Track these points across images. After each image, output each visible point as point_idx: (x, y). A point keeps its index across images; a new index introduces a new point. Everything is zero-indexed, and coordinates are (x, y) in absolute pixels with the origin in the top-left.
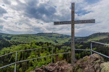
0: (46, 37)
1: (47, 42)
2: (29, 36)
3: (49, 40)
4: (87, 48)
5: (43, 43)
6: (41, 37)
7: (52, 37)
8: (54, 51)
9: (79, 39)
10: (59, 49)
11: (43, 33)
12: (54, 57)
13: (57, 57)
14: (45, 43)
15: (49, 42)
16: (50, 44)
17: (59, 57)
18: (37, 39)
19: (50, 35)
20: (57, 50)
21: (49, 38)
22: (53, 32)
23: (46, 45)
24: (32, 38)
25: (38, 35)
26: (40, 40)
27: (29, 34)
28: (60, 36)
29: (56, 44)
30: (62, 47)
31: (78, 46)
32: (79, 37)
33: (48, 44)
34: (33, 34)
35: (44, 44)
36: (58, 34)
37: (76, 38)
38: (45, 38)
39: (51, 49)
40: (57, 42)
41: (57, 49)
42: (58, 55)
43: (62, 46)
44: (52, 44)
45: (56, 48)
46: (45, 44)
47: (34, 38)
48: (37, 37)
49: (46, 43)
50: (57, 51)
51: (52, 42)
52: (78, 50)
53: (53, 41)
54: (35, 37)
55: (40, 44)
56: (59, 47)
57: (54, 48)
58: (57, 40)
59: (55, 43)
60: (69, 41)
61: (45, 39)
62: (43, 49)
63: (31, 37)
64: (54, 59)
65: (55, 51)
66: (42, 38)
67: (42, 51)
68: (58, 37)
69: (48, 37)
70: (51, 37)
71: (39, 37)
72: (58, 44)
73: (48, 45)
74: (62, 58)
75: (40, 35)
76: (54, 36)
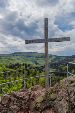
0: (23, 57)
2: (2, 57)
3: (27, 60)
4: (74, 69)
5: (20, 65)
6: (18, 57)
7: (32, 57)
8: (35, 74)
9: (64, 59)
10: (40, 72)
12: (34, 82)
13: (37, 82)
14: (23, 65)
15: (28, 63)
16: (29, 65)
17: (40, 82)
18: (12, 60)
19: (29, 55)
20: (37, 73)
21: (28, 59)
22: (33, 52)
24: (7, 59)
25: (14, 54)
26: (16, 61)
27: (3, 54)
28: (41, 56)
29: (36, 66)
30: (43, 69)
31: (63, 67)
32: (64, 57)
34: (8, 54)
35: (22, 66)
36: (38, 53)
37: (60, 58)
38: (23, 58)
39: (30, 71)
40: (37, 64)
41: (38, 71)
42: (38, 80)
44: (32, 65)
45: (36, 71)
46: (23, 66)
47: (9, 59)
48: (13, 57)
49: (24, 64)
50: (37, 75)
51: (32, 64)
52: (62, 73)
53: (32, 62)
54: (10, 58)
55: (16, 66)
58: (38, 61)
59: (35, 64)
60: (51, 61)
61: (23, 60)
63: (5, 58)
64: (34, 84)
66: (18, 59)
69: (26, 58)
70: (30, 57)
71: (15, 58)
73: (26, 67)
74: (43, 82)
75: (17, 55)
76: (33, 57)
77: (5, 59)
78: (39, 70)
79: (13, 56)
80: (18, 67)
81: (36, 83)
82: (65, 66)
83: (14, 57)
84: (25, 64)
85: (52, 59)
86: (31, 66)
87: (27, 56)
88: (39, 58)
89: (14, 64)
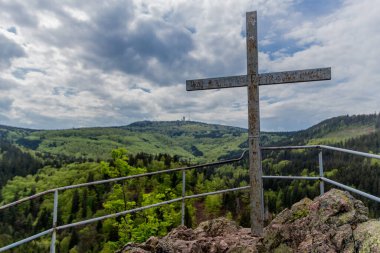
0: (160, 135)
1: (163, 152)
2: (100, 135)
3: (170, 144)
4: (305, 170)
5: (151, 158)
6: (145, 135)
7: (183, 136)
8: (191, 186)
9: (276, 139)
10: (209, 178)
11: (149, 123)
12: (189, 207)
13: (201, 205)
14: (159, 158)
15: (172, 153)
16: (176, 159)
17: (207, 206)
18: (128, 143)
19: (174, 130)
20: (198, 182)
21: (173, 140)
22: (186, 119)
23: (162, 163)
24: (113, 140)
25: (133, 128)
26: (139, 146)
27: (101, 128)
28: (208, 132)
29: (195, 160)
30: (217, 170)
31: (274, 163)
32: (277, 134)
33: (168, 160)
34: (116, 127)
35: (154, 162)
36: (201, 124)
37: (264, 137)
38: (158, 138)
39: (179, 176)
40: (198, 153)
41: (201, 176)
42: (203, 200)
43: (217, 165)
44: (184, 159)
45: (195, 174)
46: (159, 160)
47: (120, 141)
48: (130, 135)
49: (161, 155)
50: (199, 185)
51: (183, 154)
52: (272, 179)
53: (185, 149)
54: (121, 138)
55: (140, 162)
56: (208, 171)
57: (190, 172)
58: (200, 147)
59: (192, 156)
60: (239, 146)
61: (159, 143)
62: (150, 176)
63: (109, 138)
64: (191, 213)
65: (193, 184)
66: (145, 140)
67: (149, 184)
68: (204, 136)
69: (167, 137)
70: (179, 134)
71: (135, 138)
72: (202, 158)
73: (167, 163)
74: (217, 207)
75: (141, 131)
76: (187, 133)
77: (108, 141)
78: (205, 172)
79: (129, 132)
80: (145, 164)
81: (195, 209)
82: (280, 160)
83: (133, 135)
84: (166, 156)
85: (243, 141)
86: (182, 161)
87: (170, 132)
88: (206, 139)
89: (134, 156)
